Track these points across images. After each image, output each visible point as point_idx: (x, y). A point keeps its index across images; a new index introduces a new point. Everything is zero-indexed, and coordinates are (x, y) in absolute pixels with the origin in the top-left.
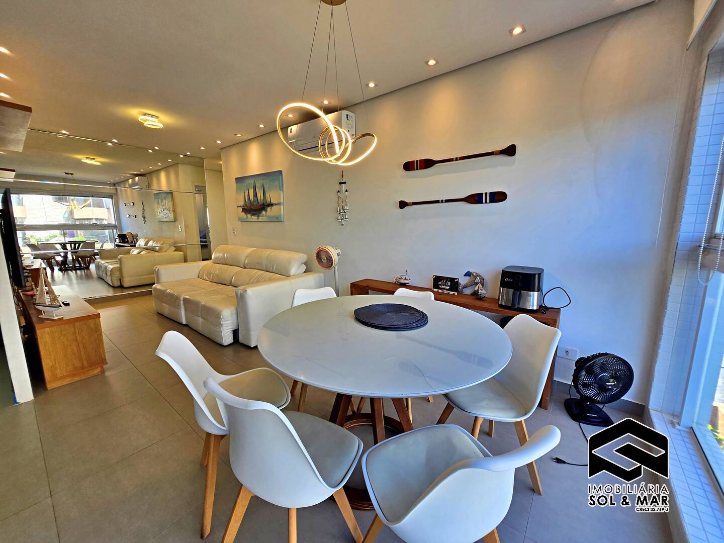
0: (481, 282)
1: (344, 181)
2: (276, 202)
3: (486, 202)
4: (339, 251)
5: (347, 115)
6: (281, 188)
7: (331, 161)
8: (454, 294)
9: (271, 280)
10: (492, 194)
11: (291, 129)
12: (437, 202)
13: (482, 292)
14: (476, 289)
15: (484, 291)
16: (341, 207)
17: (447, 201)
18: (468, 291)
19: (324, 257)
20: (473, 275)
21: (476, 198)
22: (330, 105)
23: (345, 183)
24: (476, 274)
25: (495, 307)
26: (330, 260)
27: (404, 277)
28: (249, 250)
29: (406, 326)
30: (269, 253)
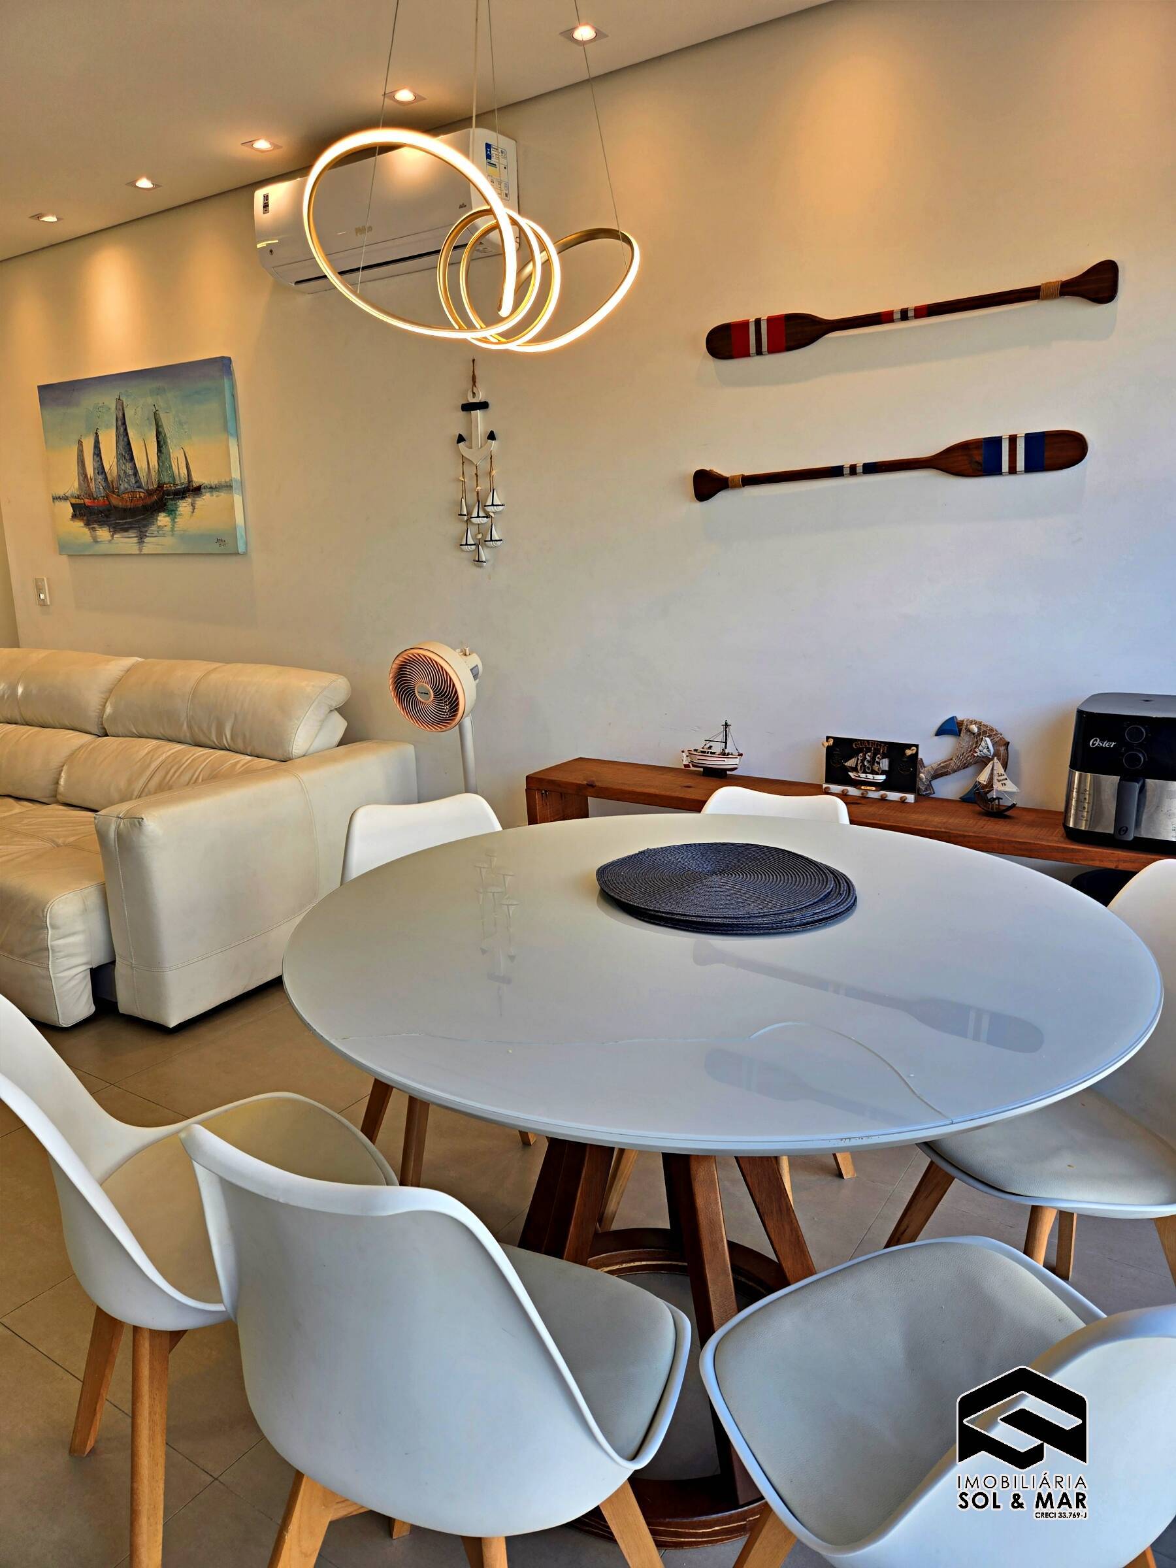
0: (996, 754)
1: (480, 397)
2: (214, 481)
3: (1013, 470)
4: (475, 660)
5: (488, 146)
6: (230, 424)
7: (485, 340)
8: (903, 801)
9: (215, 778)
10: (1033, 440)
11: (266, 197)
12: (835, 472)
13: (1006, 788)
14: (983, 778)
15: (1010, 787)
16: (471, 497)
17: (871, 468)
18: (950, 788)
19: (422, 686)
20: (969, 731)
21: (978, 456)
22: (421, 103)
23: (483, 406)
24: (979, 725)
25: (1055, 839)
26: (447, 696)
27: (718, 748)
28: (116, 667)
29: (789, 916)
30: (197, 674)
